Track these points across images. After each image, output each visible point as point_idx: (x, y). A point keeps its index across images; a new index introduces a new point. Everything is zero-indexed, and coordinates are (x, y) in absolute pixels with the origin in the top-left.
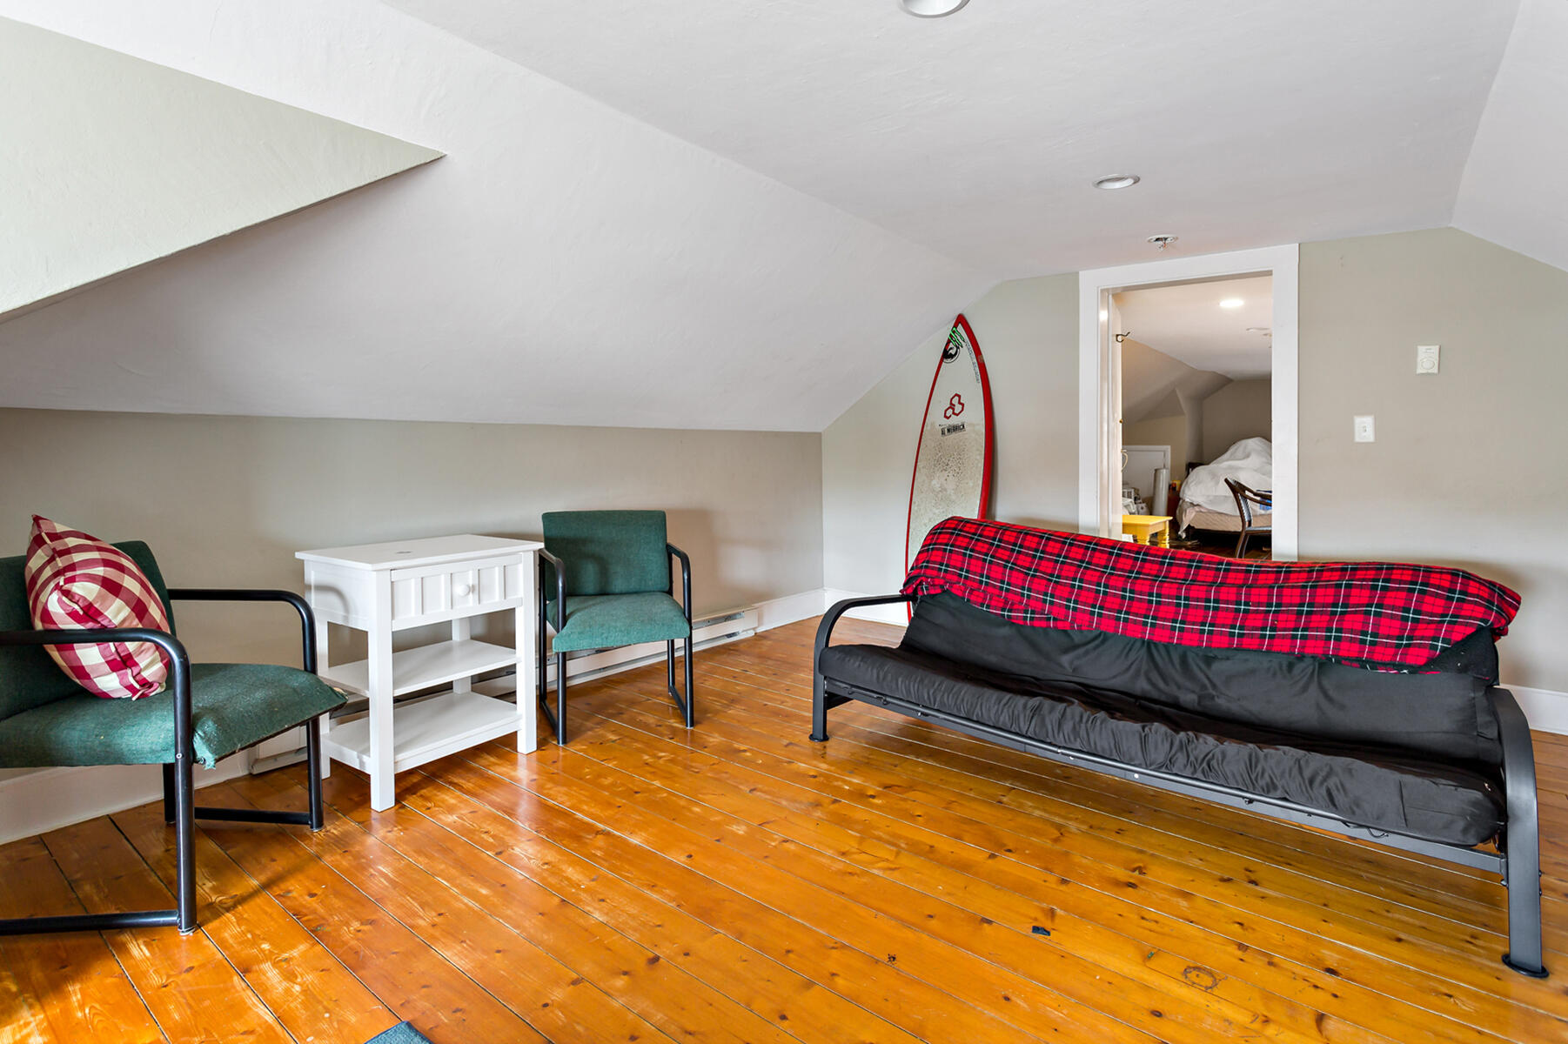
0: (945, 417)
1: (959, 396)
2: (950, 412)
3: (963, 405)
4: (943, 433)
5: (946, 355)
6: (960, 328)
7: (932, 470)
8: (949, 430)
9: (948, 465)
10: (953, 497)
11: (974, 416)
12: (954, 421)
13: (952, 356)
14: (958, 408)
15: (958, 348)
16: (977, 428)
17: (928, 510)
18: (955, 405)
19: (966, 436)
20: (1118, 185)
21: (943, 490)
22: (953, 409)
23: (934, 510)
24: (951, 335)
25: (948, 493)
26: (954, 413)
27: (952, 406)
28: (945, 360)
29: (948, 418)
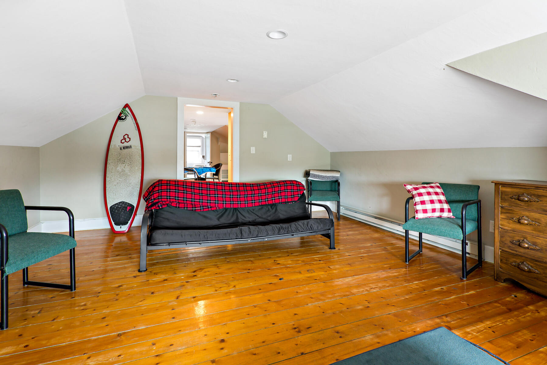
0: (121, 142)
1: (128, 135)
2: (123, 141)
3: (130, 138)
4: (121, 149)
5: (119, 118)
6: (127, 109)
7: (116, 164)
8: (124, 148)
9: (125, 161)
10: (129, 174)
11: (135, 142)
12: (126, 144)
13: (123, 119)
14: (127, 140)
15: (126, 116)
16: (137, 147)
17: (116, 179)
18: (126, 138)
19: (133, 150)
20: (232, 81)
21: (123, 171)
22: (125, 140)
23: (119, 179)
24: (122, 111)
25: (126, 172)
26: (125, 141)
27: (124, 139)
28: (119, 120)
29: (123, 143)
